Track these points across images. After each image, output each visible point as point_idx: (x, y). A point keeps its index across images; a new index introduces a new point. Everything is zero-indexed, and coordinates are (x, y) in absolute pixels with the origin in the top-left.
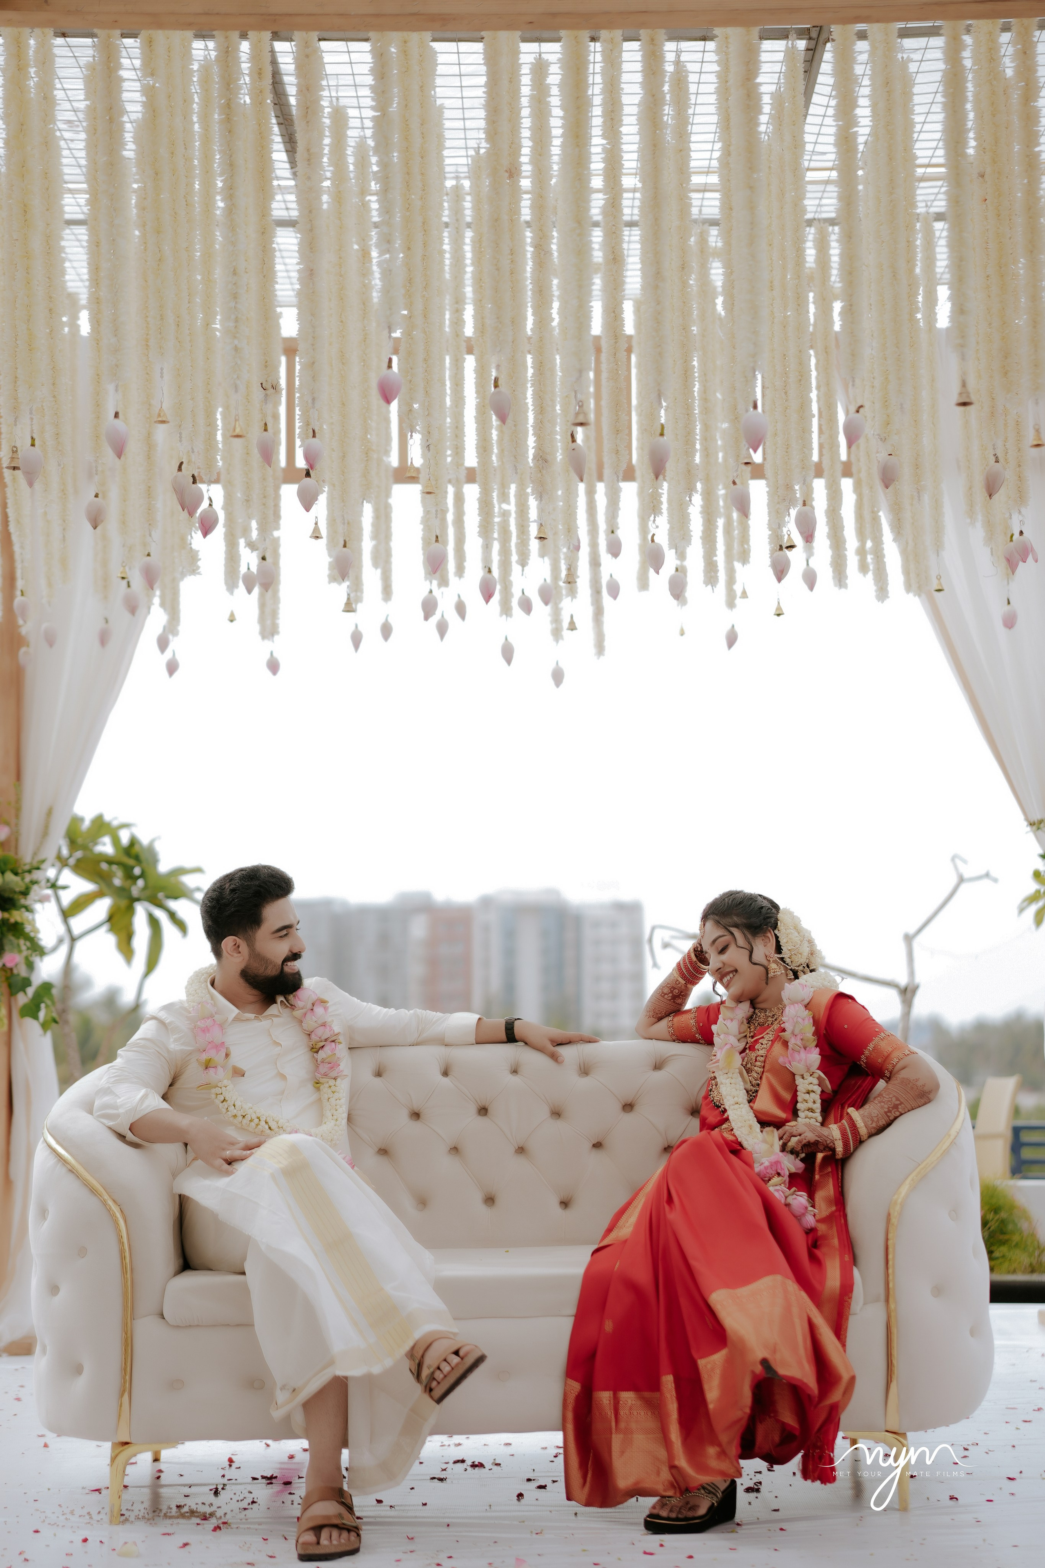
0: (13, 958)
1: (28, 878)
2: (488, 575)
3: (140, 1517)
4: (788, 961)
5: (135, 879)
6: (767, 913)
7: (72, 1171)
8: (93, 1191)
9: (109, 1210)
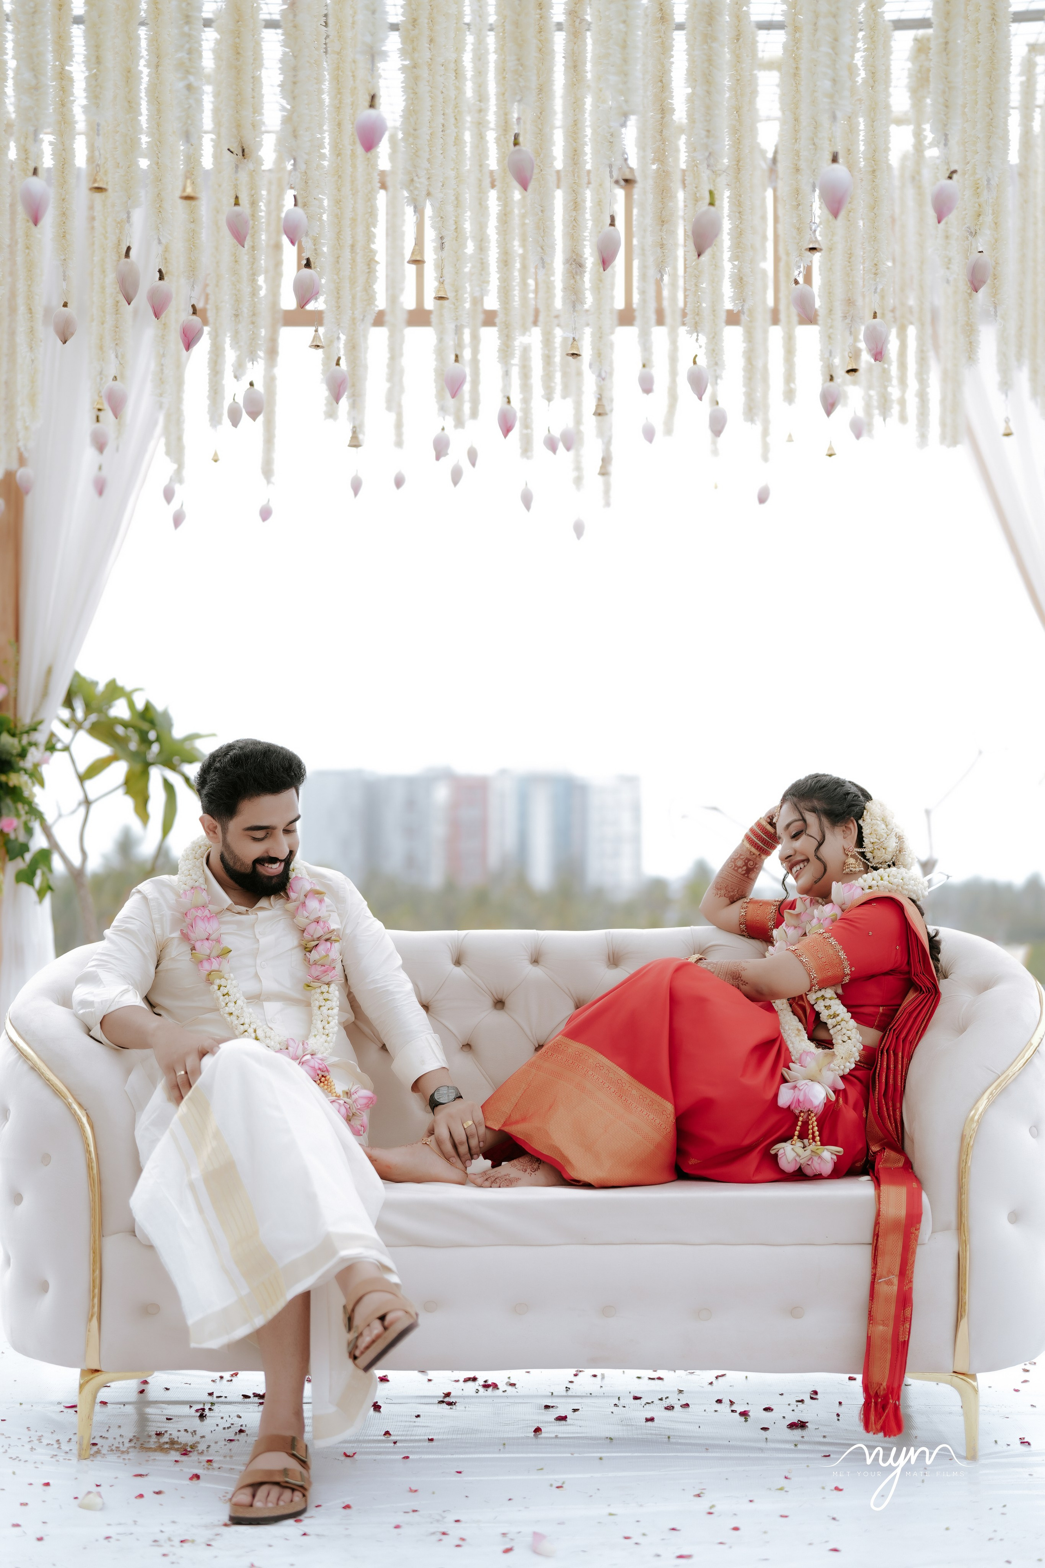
0: (11, 824)
1: (25, 740)
2: (507, 406)
3: (114, 1448)
4: (869, 855)
5: (150, 743)
6: (853, 801)
7: (34, 1068)
8: (57, 1092)
9: (74, 1114)
